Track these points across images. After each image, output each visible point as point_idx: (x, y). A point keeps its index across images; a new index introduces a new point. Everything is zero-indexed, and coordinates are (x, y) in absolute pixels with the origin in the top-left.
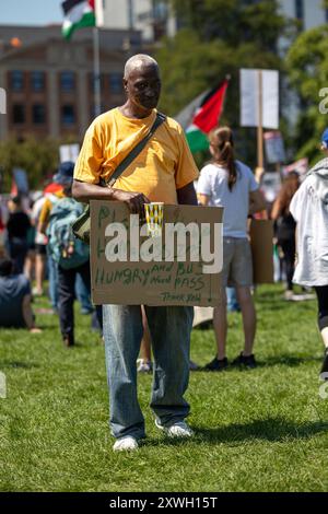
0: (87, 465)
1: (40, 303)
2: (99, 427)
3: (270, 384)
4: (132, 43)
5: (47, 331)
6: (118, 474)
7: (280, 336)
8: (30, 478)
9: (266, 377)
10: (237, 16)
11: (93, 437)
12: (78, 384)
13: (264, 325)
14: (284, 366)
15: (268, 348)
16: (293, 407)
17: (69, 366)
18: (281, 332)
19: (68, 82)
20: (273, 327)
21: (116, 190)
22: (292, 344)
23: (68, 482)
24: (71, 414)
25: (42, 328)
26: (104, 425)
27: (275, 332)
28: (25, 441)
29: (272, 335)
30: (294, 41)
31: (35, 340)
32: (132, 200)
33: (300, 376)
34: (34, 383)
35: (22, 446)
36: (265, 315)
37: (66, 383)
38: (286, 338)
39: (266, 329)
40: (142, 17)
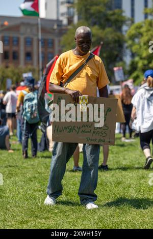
0: (32, 211)
1: (13, 139)
2: (38, 194)
3: (114, 178)
4: (58, 26)
5: (16, 151)
6: (46, 215)
7: (119, 157)
8: (6, 216)
9: (113, 175)
10: (105, 15)
11: (35, 199)
12: (29, 175)
13: (112, 152)
14: (120, 170)
15: (114, 162)
16: (124, 188)
17: (25, 167)
18: (120, 155)
19: (29, 42)
20: (116, 153)
21: (67, 89)
22: (124, 161)
23: (23, 218)
24: (25, 188)
25: (14, 150)
26: (40, 193)
27: (117, 155)
28: (4, 199)
29: (116, 157)
30: (130, 28)
31: (10, 155)
32: (73, 94)
33: (128, 175)
34: (9, 174)
35: (3, 202)
36: (113, 148)
37: (24, 175)
38: (122, 158)
39: (113, 154)
40: (63, 14)
